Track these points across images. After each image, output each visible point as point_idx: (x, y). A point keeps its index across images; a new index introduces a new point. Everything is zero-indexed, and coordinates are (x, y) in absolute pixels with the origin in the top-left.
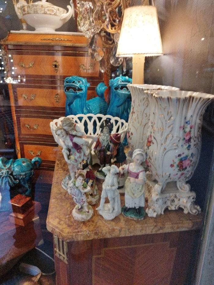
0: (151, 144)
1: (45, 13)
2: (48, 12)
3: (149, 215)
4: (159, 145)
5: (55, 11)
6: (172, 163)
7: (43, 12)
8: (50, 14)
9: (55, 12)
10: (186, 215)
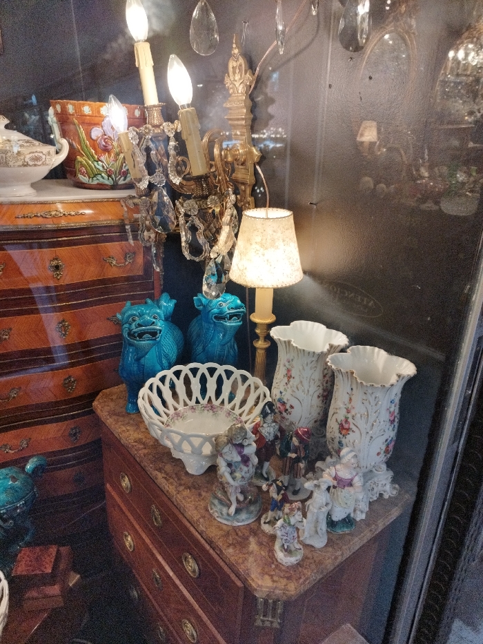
0: (351, 432)
1: (26, 165)
2: (31, 163)
3: (358, 519)
4: (364, 435)
5: (44, 157)
6: (379, 451)
7: (21, 163)
8: (35, 165)
9: (44, 160)
10: (388, 500)
